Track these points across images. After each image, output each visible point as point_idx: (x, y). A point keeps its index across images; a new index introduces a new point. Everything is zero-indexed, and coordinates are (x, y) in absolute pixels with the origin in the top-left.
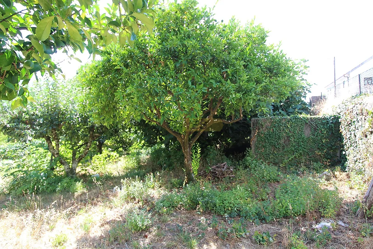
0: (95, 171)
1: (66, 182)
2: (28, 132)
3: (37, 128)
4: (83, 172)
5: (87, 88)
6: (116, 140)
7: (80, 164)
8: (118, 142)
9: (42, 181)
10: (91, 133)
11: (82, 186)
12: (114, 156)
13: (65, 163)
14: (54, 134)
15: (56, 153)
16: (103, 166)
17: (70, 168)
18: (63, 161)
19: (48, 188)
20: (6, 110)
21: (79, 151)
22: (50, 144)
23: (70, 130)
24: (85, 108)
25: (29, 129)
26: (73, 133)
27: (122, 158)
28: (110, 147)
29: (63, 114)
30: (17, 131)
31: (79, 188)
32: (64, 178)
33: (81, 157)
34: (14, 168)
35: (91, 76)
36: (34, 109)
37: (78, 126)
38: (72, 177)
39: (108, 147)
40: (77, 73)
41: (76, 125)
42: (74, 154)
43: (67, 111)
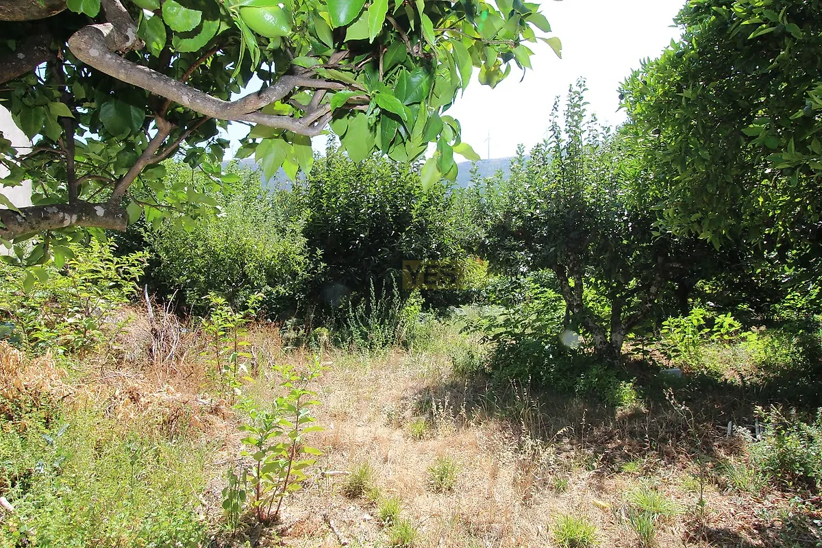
0: (669, 358)
1: (597, 376)
2: (520, 255)
3: (538, 247)
4: (640, 356)
5: (650, 132)
6: (730, 283)
7: (632, 335)
8: (734, 287)
9: (546, 361)
10: (660, 260)
11: (634, 392)
12: (726, 325)
13: (596, 329)
14: (571, 262)
15: (575, 304)
16: (691, 348)
17: (606, 342)
18: (591, 324)
19: (559, 379)
20: (484, 212)
21: (629, 303)
22: (564, 282)
23: (606, 252)
24: (641, 192)
25: (521, 249)
26: (614, 259)
27: (752, 335)
28: (710, 297)
29: (591, 214)
30: (502, 254)
31: (628, 397)
32: (593, 363)
33: (632, 320)
34: (497, 326)
35: (660, 91)
36: (533, 207)
37: (625, 242)
38: (611, 366)
39: (705, 298)
40: (622, 97)
41: (622, 240)
42: (616, 311)
43: (599, 206)
